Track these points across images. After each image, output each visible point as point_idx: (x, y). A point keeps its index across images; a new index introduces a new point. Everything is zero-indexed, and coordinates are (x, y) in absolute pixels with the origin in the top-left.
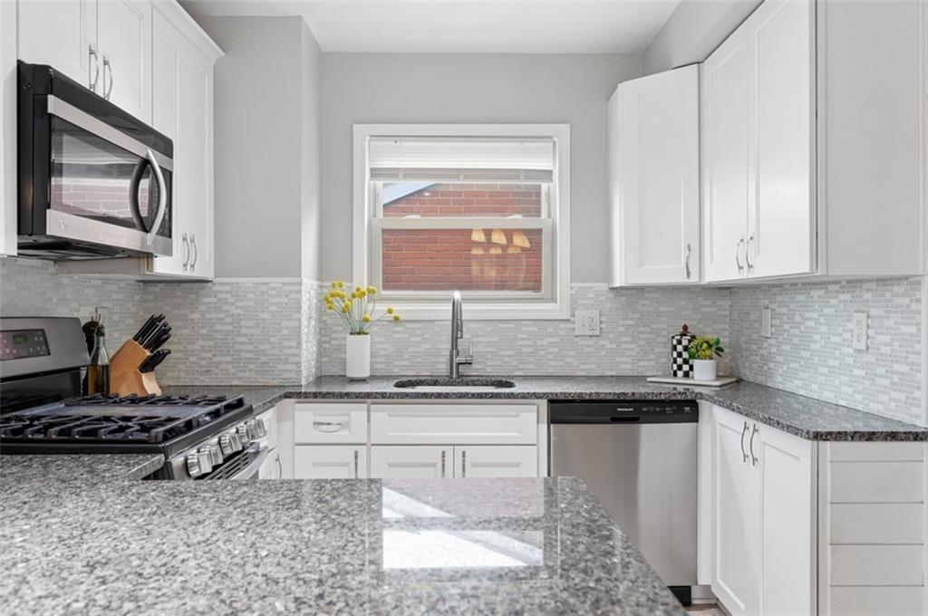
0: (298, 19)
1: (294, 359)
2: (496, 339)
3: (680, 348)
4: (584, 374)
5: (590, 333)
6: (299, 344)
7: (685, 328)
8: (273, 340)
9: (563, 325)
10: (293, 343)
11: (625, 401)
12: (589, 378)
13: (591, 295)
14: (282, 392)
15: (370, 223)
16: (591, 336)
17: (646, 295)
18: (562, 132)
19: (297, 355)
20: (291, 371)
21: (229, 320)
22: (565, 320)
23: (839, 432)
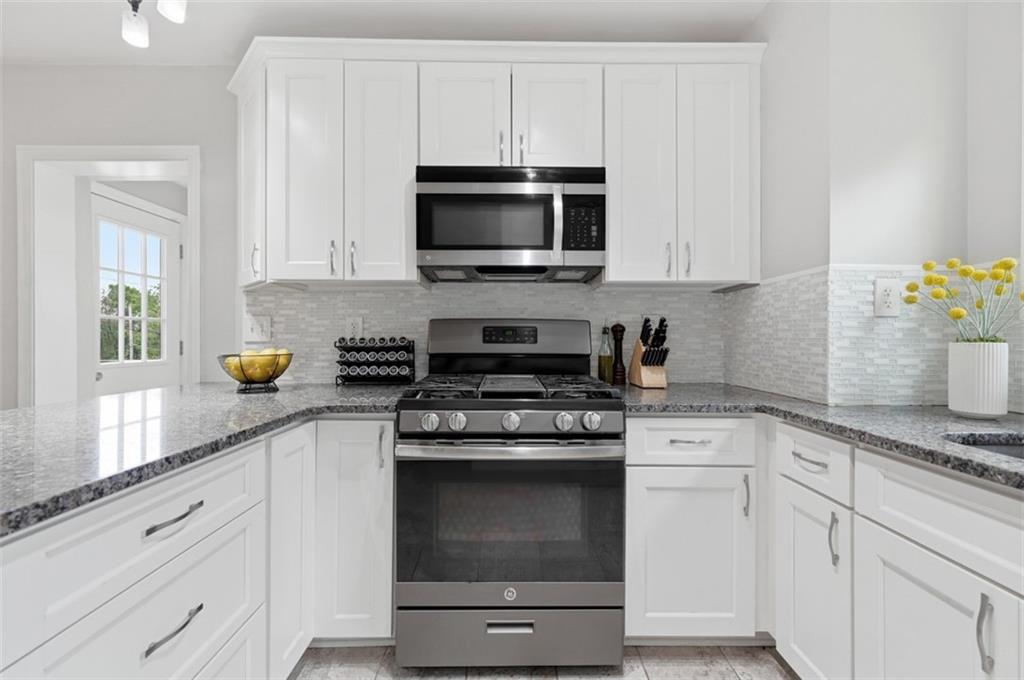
1: (819, 370)
8: (803, 345)
10: (820, 350)
20: (817, 384)
21: (770, 323)
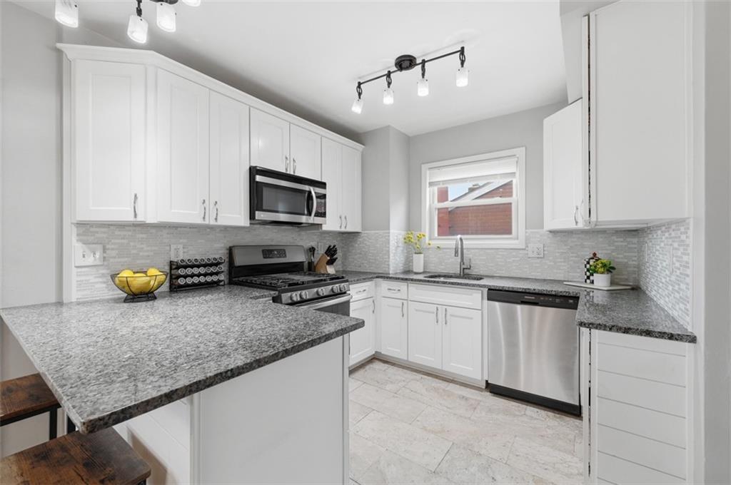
0: (389, 126)
1: (387, 263)
2: (485, 258)
3: (588, 266)
4: (534, 277)
5: (538, 256)
6: (389, 258)
7: (595, 254)
8: (380, 255)
9: (521, 252)
11: (529, 293)
12: (536, 280)
13: (538, 236)
14: (375, 276)
15: (430, 205)
16: (538, 258)
17: (574, 236)
18: (521, 152)
19: (389, 261)
20: (386, 267)
21: (366, 247)
22: (523, 249)
23: (599, 324)
